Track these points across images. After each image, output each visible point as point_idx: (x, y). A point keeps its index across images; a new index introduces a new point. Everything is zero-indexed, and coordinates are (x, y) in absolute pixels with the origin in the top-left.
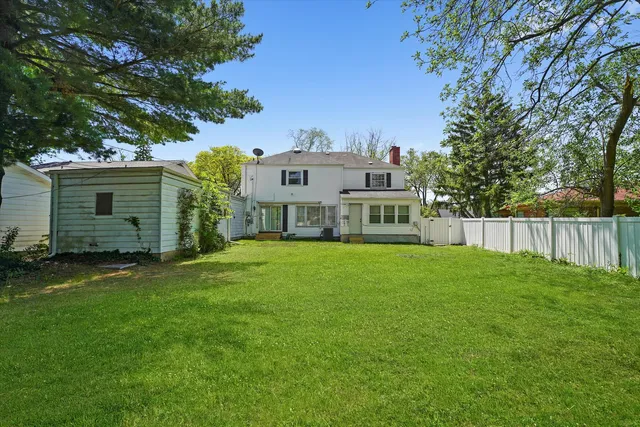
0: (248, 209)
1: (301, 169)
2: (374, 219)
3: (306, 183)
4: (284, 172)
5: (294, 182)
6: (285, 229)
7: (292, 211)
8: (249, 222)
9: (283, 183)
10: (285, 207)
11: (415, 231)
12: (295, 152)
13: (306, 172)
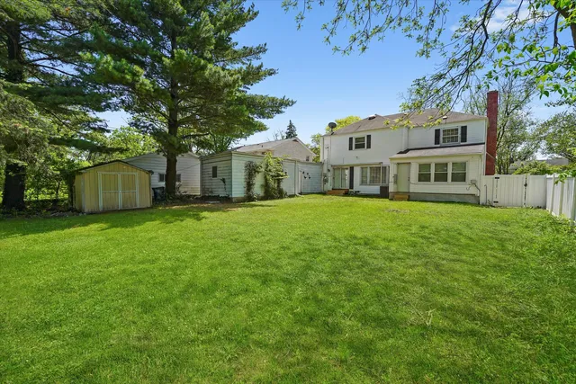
0: (325, 171)
1: (365, 135)
2: (424, 177)
3: (369, 147)
4: (351, 139)
5: (360, 146)
6: (351, 187)
7: (357, 172)
8: (326, 181)
9: (351, 148)
10: (352, 169)
11: (473, 190)
12: (370, 119)
13: (369, 137)
